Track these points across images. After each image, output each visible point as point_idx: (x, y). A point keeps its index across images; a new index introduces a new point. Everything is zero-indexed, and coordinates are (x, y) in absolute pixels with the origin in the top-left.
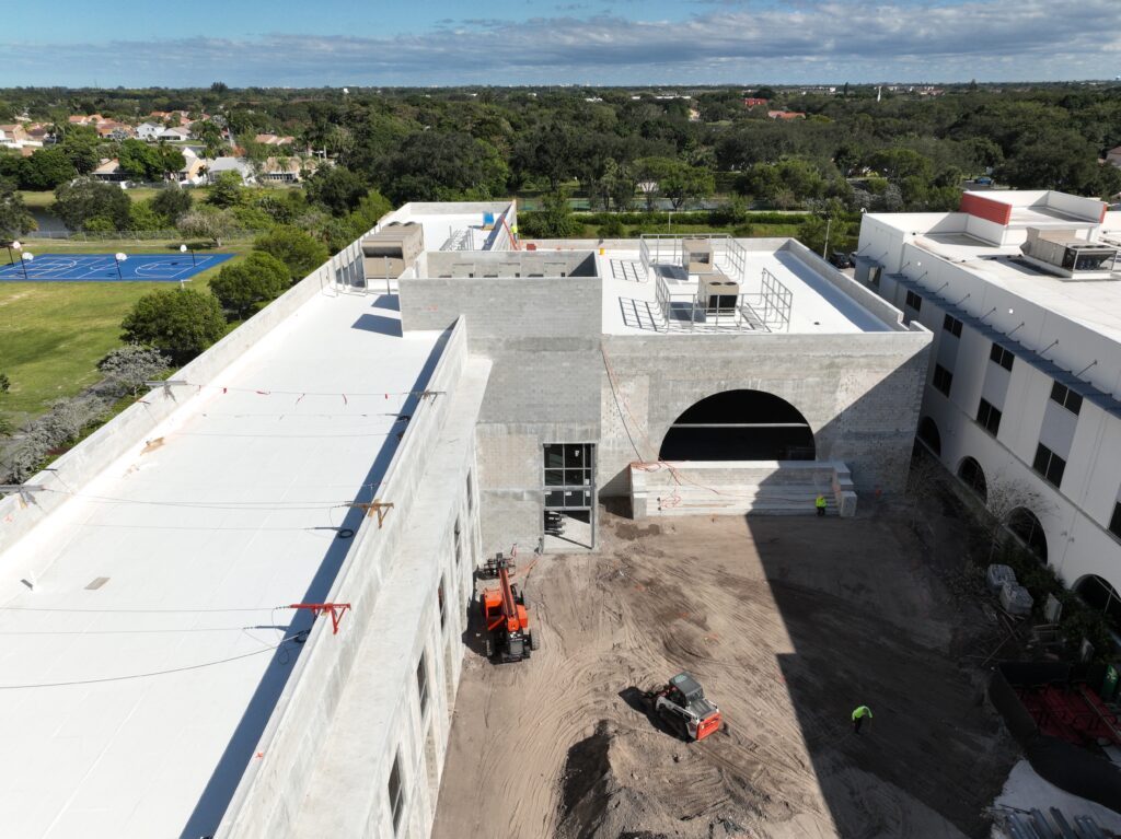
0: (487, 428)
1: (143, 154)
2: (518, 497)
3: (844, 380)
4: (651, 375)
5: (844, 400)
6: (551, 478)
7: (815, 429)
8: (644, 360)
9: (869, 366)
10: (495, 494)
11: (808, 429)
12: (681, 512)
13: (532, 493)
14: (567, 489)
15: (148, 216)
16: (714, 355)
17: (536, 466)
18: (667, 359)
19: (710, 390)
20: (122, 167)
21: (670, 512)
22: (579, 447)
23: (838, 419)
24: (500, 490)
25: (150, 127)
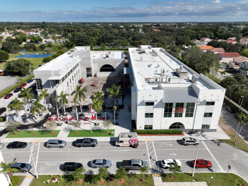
0: (81, 66)
1: (35, 38)
2: (84, 73)
3: (117, 63)
4: (98, 63)
5: (117, 65)
6: (87, 71)
7: (115, 68)
8: (97, 61)
9: (119, 62)
10: (82, 73)
11: (114, 69)
12: (101, 76)
13: (86, 73)
14: (89, 72)
15: (39, 49)
16: (104, 61)
17: (86, 70)
18: (99, 61)
19: (104, 64)
20: (31, 41)
21: (100, 76)
22: (89, 68)
23: (117, 67)
24: (82, 72)
25: (33, 32)
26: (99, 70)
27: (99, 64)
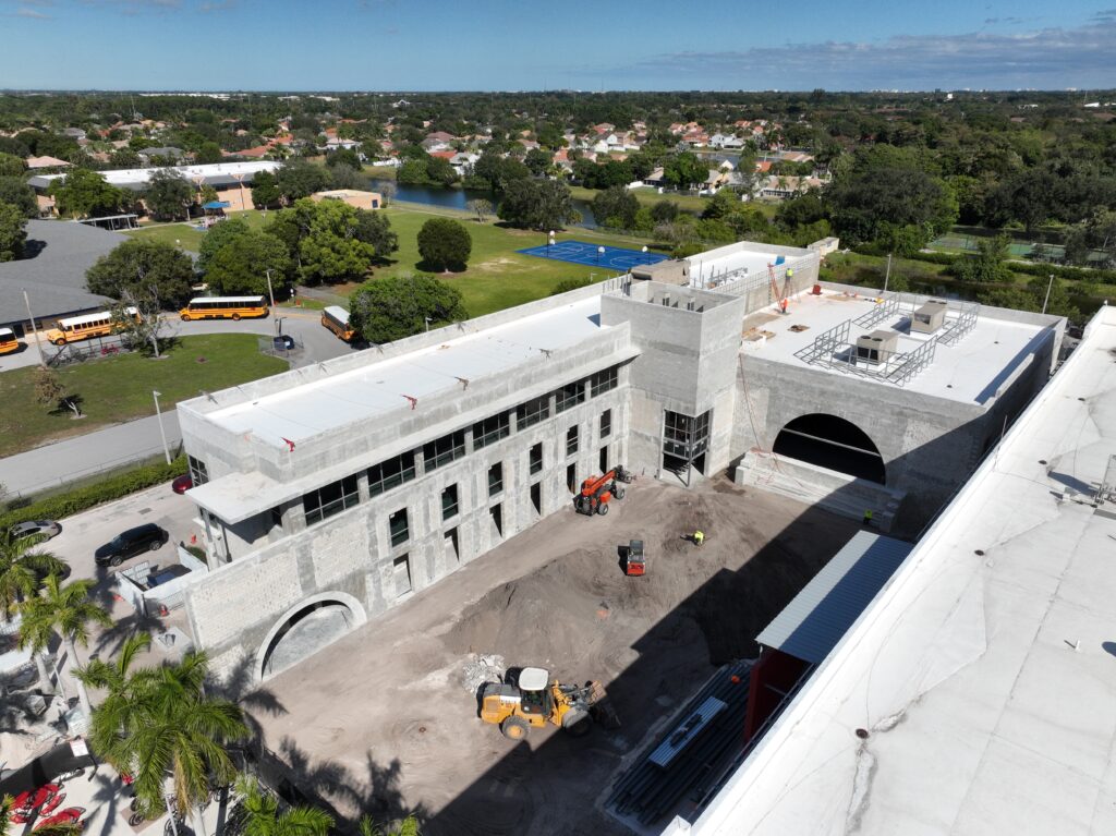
0: (636, 391)
2: (648, 439)
3: (910, 428)
4: (770, 388)
5: (910, 444)
6: (669, 433)
7: (886, 460)
8: (768, 378)
9: (930, 421)
10: (636, 433)
11: (880, 459)
12: (768, 489)
13: (657, 441)
14: (677, 443)
16: (814, 385)
17: (661, 424)
18: (782, 380)
19: (810, 410)
21: (762, 487)
22: (685, 417)
23: (904, 457)
24: (639, 432)
26: (772, 440)
27: (774, 396)
